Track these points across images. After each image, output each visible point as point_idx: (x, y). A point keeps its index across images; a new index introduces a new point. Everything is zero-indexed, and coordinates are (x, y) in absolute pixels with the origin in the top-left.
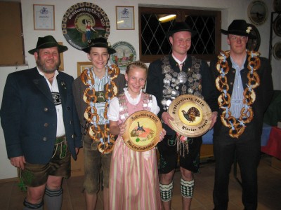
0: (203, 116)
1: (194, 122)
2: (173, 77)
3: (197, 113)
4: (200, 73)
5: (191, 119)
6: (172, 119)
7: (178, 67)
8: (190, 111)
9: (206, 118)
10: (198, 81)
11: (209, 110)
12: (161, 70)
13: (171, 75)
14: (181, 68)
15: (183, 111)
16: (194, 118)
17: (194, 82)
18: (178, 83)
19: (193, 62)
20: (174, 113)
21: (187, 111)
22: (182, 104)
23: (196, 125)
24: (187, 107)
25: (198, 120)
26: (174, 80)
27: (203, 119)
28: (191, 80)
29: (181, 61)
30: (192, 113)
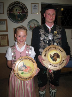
0: (62, 58)
1: (56, 62)
2: (45, 36)
3: (58, 56)
4: (61, 34)
5: (54, 60)
6: (44, 60)
7: (48, 30)
8: (54, 55)
9: (63, 59)
10: (59, 38)
11: (65, 54)
12: (39, 32)
13: (45, 35)
14: (50, 31)
15: (50, 55)
16: (56, 59)
17: (57, 39)
18: (48, 39)
19: (57, 28)
20: (45, 56)
21: (52, 55)
22: (50, 51)
23: (57, 64)
24: (52, 53)
25: (59, 60)
26: (46, 38)
27: (61, 60)
28: (55, 38)
29: (50, 27)
30: (55, 56)
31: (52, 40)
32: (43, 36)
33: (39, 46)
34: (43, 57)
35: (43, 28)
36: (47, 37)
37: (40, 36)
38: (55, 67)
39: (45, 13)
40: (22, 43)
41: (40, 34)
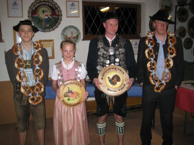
0: (123, 81)
1: (116, 86)
3: (119, 79)
4: (124, 48)
5: (113, 83)
6: (101, 84)
9: (125, 83)
10: (122, 53)
11: (128, 76)
12: (97, 45)
13: (104, 48)
14: (110, 44)
15: (108, 78)
16: (116, 83)
17: (120, 54)
18: (108, 54)
19: (120, 41)
20: (102, 79)
22: (108, 72)
23: (117, 88)
24: (111, 75)
25: (119, 84)
26: (105, 52)
27: (122, 84)
28: (117, 53)
29: (111, 39)
30: (115, 79)
31: (113, 55)
32: (102, 50)
33: (97, 62)
34: (100, 80)
35: (102, 40)
36: (107, 51)
37: (99, 50)
38: (114, 93)
39: (105, 23)
40: (68, 59)
41: (98, 47)
